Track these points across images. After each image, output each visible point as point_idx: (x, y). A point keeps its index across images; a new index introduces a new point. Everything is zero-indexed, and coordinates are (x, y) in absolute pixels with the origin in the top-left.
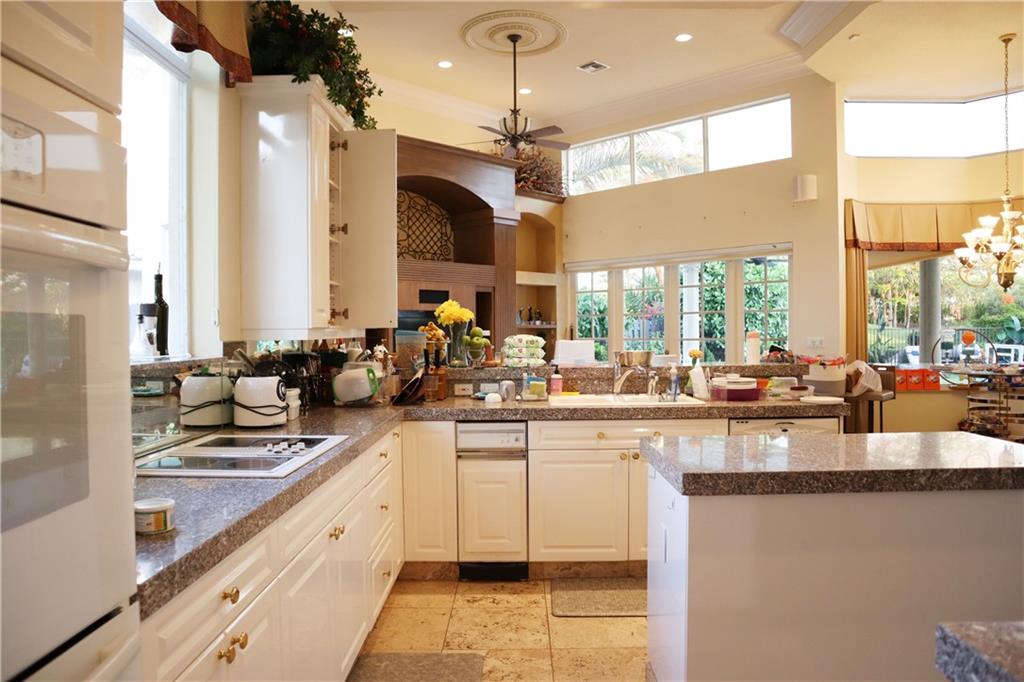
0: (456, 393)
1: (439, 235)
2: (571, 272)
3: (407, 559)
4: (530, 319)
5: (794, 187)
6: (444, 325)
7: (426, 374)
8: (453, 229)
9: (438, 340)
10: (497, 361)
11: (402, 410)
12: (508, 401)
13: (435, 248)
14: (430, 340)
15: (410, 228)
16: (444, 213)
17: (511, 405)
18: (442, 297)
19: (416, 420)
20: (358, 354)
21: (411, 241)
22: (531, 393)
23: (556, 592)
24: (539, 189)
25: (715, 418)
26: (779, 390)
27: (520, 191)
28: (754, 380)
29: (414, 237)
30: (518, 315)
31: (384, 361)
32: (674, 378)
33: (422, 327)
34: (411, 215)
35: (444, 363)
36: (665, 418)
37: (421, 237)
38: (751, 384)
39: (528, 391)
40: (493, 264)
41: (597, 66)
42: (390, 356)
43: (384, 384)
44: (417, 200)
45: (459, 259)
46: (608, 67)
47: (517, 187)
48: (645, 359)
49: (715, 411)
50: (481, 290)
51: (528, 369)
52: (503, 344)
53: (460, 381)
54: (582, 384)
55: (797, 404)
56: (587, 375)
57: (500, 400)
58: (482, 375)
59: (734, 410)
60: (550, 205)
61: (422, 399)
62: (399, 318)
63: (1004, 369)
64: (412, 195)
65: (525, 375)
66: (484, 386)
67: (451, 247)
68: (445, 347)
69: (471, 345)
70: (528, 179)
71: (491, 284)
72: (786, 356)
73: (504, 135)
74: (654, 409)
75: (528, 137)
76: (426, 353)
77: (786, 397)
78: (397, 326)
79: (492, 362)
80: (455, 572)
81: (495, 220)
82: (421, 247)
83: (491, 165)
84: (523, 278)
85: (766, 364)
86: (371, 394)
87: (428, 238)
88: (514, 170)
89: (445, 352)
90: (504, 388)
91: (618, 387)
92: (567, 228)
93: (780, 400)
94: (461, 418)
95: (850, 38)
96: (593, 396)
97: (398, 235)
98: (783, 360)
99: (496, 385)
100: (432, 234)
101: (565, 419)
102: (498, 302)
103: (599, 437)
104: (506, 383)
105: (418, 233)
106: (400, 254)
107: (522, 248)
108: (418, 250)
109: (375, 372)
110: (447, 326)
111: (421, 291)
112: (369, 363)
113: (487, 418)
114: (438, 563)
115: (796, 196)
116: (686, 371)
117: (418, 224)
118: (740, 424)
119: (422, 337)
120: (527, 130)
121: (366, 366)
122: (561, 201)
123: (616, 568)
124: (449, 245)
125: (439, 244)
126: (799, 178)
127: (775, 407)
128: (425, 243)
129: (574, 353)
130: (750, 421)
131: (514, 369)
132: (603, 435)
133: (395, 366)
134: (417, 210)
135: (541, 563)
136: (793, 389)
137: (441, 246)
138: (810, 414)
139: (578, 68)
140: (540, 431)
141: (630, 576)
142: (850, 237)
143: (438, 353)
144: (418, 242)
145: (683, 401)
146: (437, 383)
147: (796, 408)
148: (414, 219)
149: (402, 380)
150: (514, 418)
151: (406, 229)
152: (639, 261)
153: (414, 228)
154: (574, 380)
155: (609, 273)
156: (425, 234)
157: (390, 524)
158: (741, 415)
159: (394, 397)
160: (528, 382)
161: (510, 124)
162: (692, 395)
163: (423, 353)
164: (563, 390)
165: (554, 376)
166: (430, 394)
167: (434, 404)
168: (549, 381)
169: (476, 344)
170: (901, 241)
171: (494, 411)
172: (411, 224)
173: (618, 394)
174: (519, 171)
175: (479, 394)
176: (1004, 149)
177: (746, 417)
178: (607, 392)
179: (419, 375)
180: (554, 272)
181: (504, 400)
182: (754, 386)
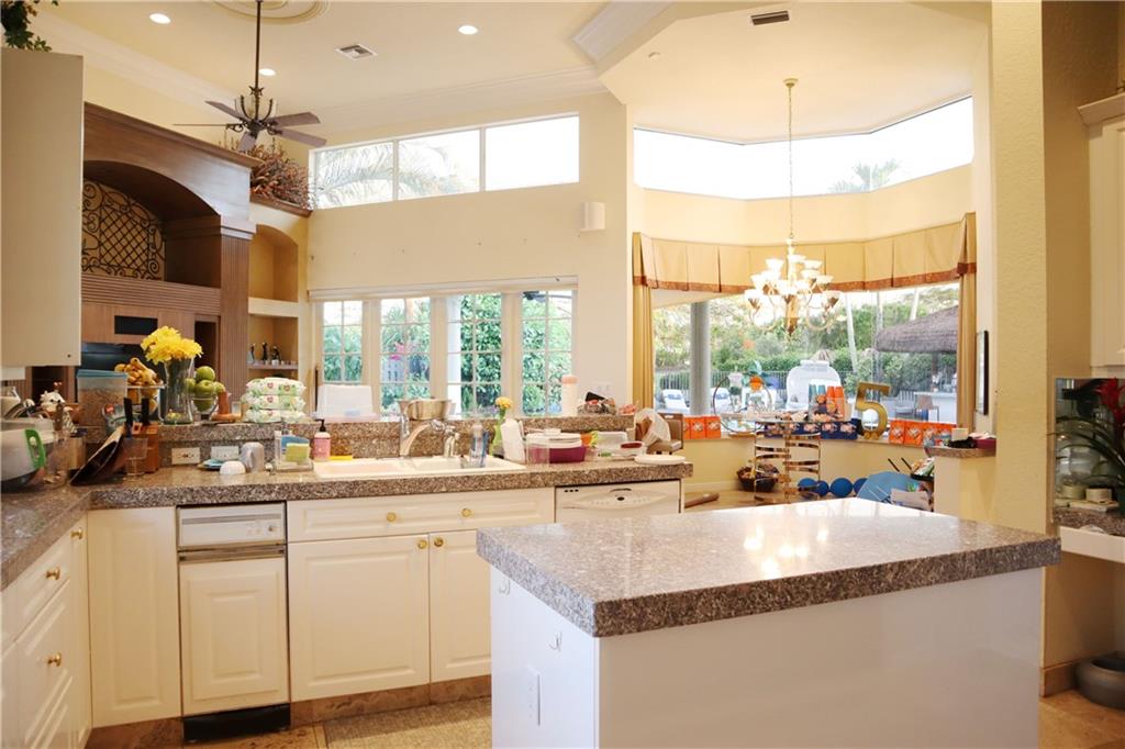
0: (175, 461)
1: (144, 246)
2: (316, 301)
3: (96, 725)
4: (265, 358)
5: (581, 215)
6: (156, 363)
7: (127, 435)
8: (163, 240)
9: (147, 383)
10: (236, 413)
11: (87, 492)
12: (255, 472)
13: (139, 262)
14: (133, 383)
15: (102, 233)
16: (152, 217)
17: (260, 478)
18: (149, 326)
19: (112, 507)
20: (14, 405)
21: (103, 252)
22: (288, 460)
23: (334, 743)
24: (279, 197)
25: (539, 486)
26: (608, 449)
27: (256, 198)
28: (578, 435)
29: (108, 246)
30: (249, 353)
31: (57, 417)
32: (478, 435)
33: (122, 365)
34: (104, 215)
35: (155, 417)
36: (476, 489)
37: (119, 247)
38: (573, 441)
39: (284, 457)
40: (219, 287)
41: (361, 51)
42: (66, 409)
43: (56, 453)
44: (114, 197)
45: (171, 278)
46: (375, 54)
47: (252, 193)
48: (439, 410)
49: (540, 479)
50: (202, 319)
51: (282, 425)
52: (244, 390)
53: (180, 444)
54: (357, 444)
55: (630, 465)
56: (364, 432)
57: (244, 471)
58: (214, 434)
59: (562, 475)
60: (294, 218)
61: (122, 472)
62: (82, 353)
63: (792, 416)
64: (107, 189)
65: (278, 434)
66: (215, 450)
67: (161, 263)
68: (157, 395)
69: (196, 391)
70: (267, 183)
71: (217, 313)
72: (607, 405)
73: (241, 119)
74: (463, 477)
75: (273, 125)
76: (128, 404)
77: (618, 456)
78: (80, 364)
79: (228, 416)
80: (177, 731)
81: (223, 231)
82: (119, 259)
83: (218, 160)
84: (258, 306)
85: (586, 416)
86: (32, 470)
87: (129, 249)
88: (249, 170)
89: (156, 402)
90: (249, 452)
91: (405, 448)
92: (312, 248)
93: (610, 461)
94: (184, 501)
95: (651, 55)
96: (372, 461)
97: (84, 242)
98: (604, 410)
99: (235, 449)
100: (134, 244)
101: (341, 496)
102: (225, 336)
103: (389, 520)
104: (251, 447)
105: (113, 240)
106: (85, 268)
107: (257, 268)
108: (113, 263)
109: (40, 434)
110: (161, 364)
111: (117, 318)
112: (30, 420)
113: (226, 500)
114: (150, 722)
115: (583, 225)
116: (492, 425)
117: (114, 229)
118: (569, 493)
119: (121, 381)
120: (272, 115)
121: (27, 425)
122: (307, 214)
123: (414, 694)
124: (158, 259)
125: (144, 257)
126: (587, 205)
127: (610, 470)
128: (124, 254)
129: (345, 402)
130: (581, 489)
131: (261, 425)
132: (394, 515)
133: (75, 422)
134: (114, 210)
135: (309, 702)
136: (624, 446)
137: (148, 260)
138: (650, 478)
139: (338, 50)
140: (305, 514)
141: (431, 703)
142: (638, 274)
143: (146, 403)
144: (113, 252)
145: (493, 466)
146: (146, 448)
147: (634, 470)
148: (109, 222)
149: (87, 445)
150: (267, 498)
151: (97, 234)
152: (400, 291)
153: (108, 234)
154: (345, 440)
155: (364, 304)
156: (124, 242)
157: (67, 679)
158: (570, 482)
159: (73, 472)
160: (284, 444)
161: (250, 105)
162: (501, 457)
163: (122, 403)
164: (331, 454)
165: (319, 435)
166: (134, 464)
167: (140, 481)
168: (312, 441)
169: (205, 391)
170: (685, 281)
171: (237, 490)
172: (103, 227)
173: (406, 457)
174: (255, 172)
175: (209, 463)
176: (789, 195)
177: (577, 484)
178: (391, 455)
179: (116, 437)
180: (295, 300)
181: (248, 470)
182: (579, 444)
